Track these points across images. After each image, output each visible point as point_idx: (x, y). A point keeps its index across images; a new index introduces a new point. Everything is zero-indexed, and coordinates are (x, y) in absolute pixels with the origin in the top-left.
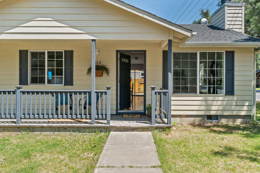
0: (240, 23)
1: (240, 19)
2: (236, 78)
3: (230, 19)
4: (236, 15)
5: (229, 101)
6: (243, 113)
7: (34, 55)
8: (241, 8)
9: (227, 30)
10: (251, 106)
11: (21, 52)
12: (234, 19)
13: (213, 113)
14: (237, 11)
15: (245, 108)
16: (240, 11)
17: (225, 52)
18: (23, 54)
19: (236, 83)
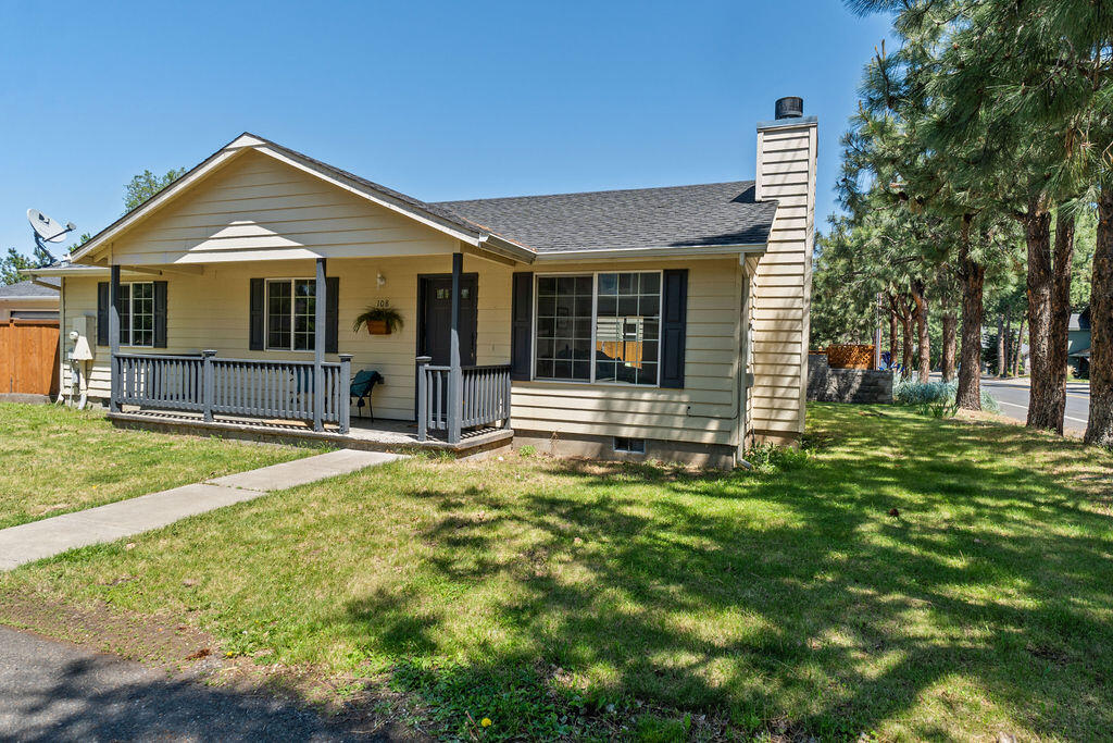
0: (802, 178)
1: (803, 166)
2: (690, 343)
3: (772, 168)
4: (789, 156)
5: (658, 404)
6: (708, 438)
7: (274, 286)
8: (807, 134)
9: (760, 202)
10: (730, 419)
11: (253, 281)
12: (784, 168)
13: (626, 433)
14: (794, 144)
15: (714, 425)
16: (804, 144)
17: (662, 272)
18: (256, 285)
19: (690, 357)
